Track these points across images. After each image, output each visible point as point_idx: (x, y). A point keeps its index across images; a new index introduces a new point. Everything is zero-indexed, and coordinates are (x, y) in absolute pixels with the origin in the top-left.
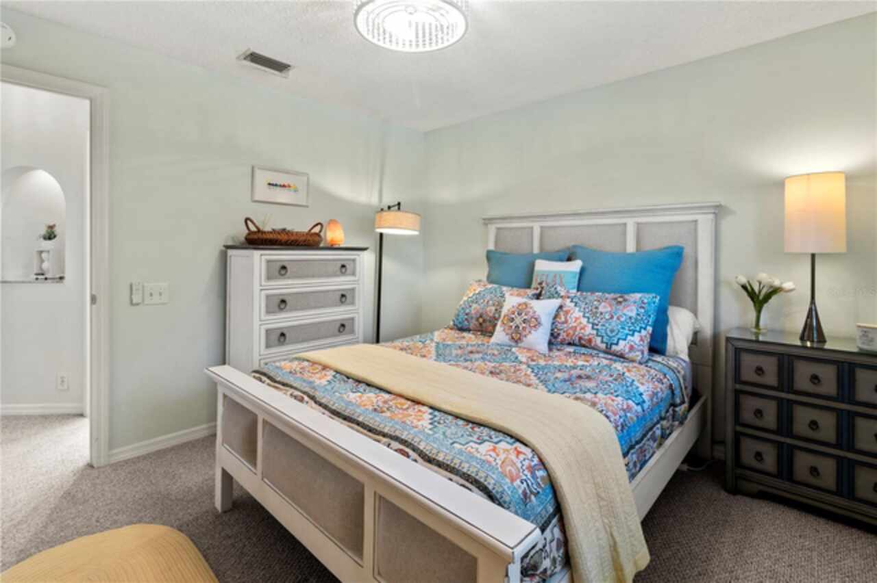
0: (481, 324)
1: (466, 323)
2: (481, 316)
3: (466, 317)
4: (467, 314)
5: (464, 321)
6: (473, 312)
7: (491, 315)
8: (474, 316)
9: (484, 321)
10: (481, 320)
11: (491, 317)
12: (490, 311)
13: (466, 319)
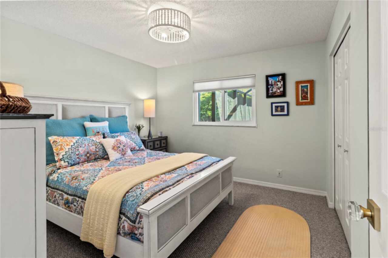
0: (88, 157)
1: (78, 160)
2: (88, 153)
3: (78, 156)
4: (77, 155)
5: (76, 159)
6: (81, 152)
7: (94, 150)
8: (83, 154)
9: (90, 155)
10: (88, 155)
11: (94, 152)
12: (93, 149)
13: (78, 158)
